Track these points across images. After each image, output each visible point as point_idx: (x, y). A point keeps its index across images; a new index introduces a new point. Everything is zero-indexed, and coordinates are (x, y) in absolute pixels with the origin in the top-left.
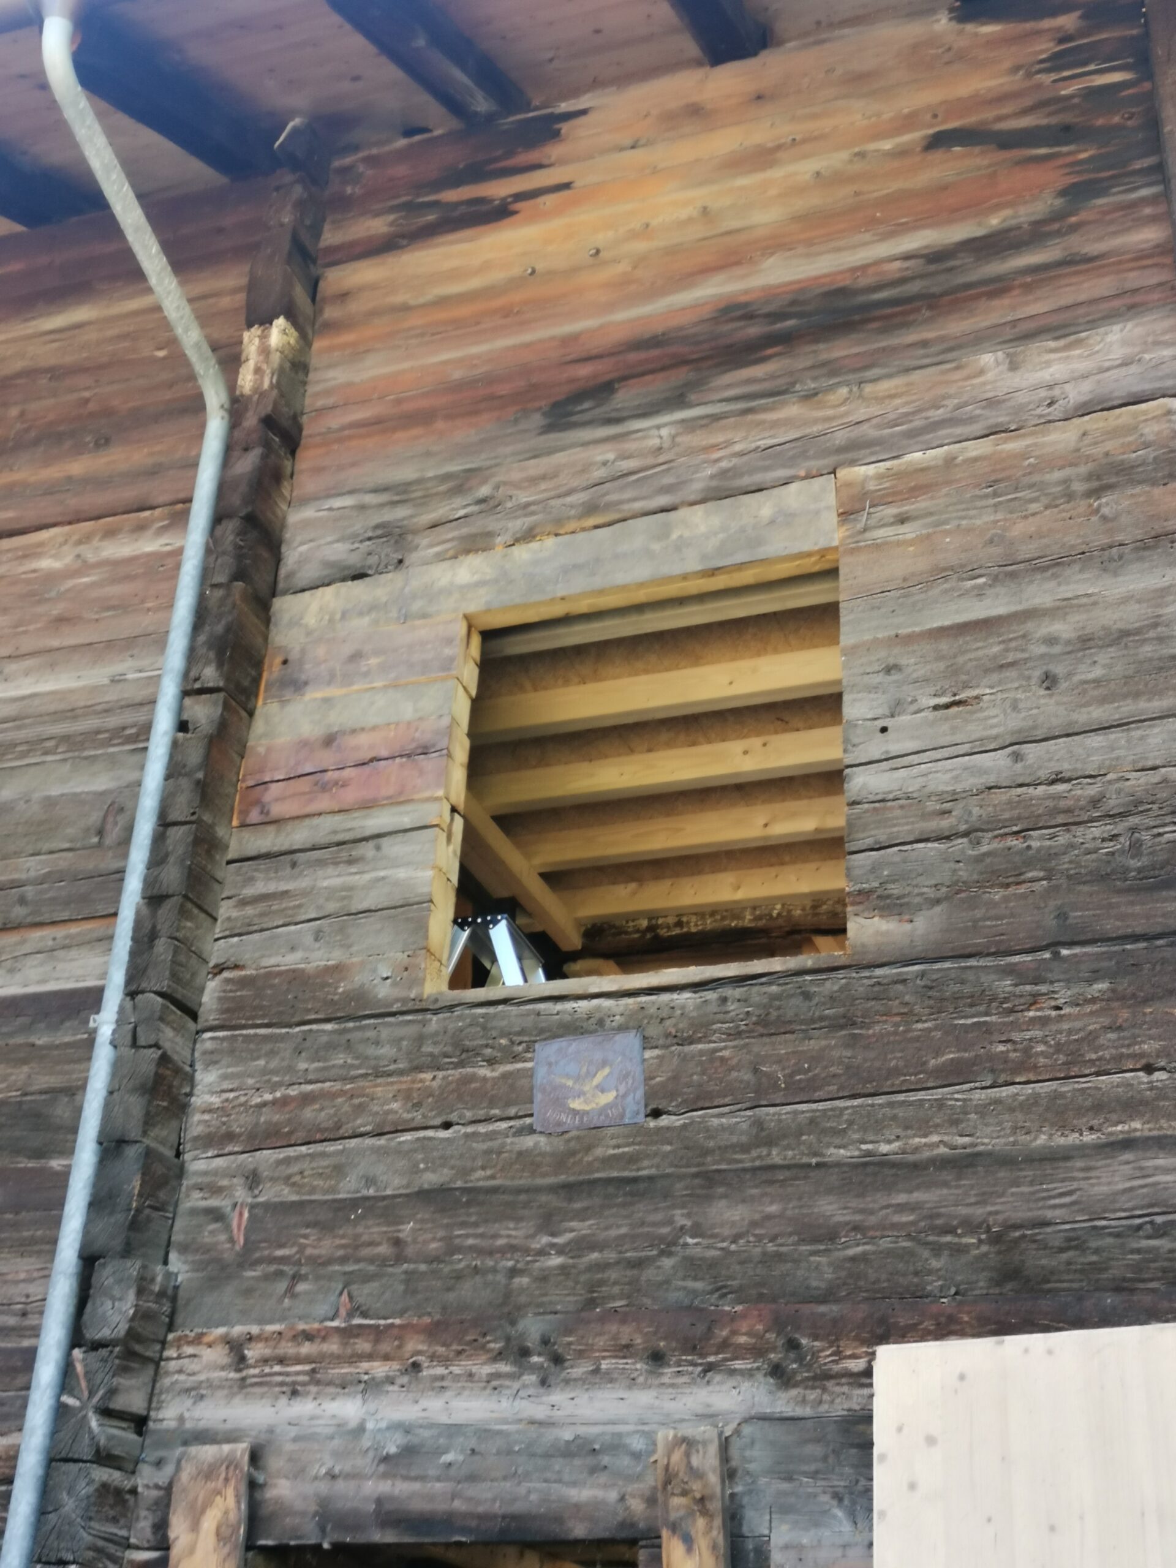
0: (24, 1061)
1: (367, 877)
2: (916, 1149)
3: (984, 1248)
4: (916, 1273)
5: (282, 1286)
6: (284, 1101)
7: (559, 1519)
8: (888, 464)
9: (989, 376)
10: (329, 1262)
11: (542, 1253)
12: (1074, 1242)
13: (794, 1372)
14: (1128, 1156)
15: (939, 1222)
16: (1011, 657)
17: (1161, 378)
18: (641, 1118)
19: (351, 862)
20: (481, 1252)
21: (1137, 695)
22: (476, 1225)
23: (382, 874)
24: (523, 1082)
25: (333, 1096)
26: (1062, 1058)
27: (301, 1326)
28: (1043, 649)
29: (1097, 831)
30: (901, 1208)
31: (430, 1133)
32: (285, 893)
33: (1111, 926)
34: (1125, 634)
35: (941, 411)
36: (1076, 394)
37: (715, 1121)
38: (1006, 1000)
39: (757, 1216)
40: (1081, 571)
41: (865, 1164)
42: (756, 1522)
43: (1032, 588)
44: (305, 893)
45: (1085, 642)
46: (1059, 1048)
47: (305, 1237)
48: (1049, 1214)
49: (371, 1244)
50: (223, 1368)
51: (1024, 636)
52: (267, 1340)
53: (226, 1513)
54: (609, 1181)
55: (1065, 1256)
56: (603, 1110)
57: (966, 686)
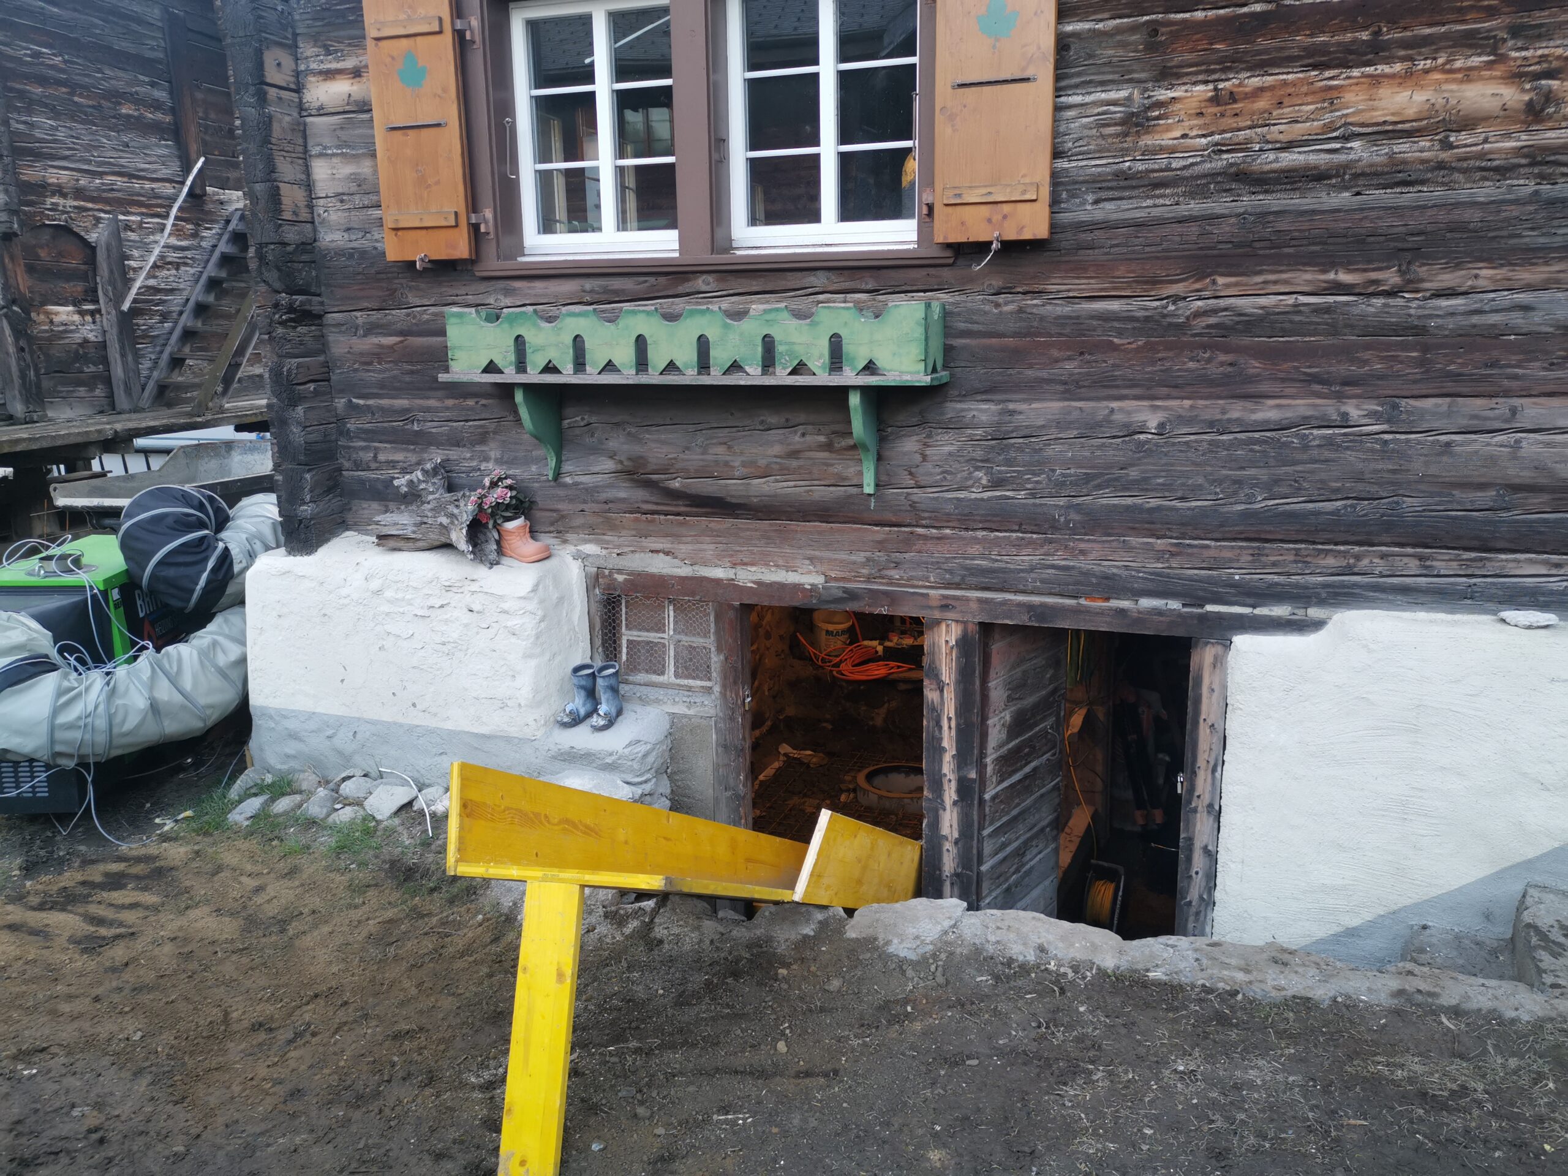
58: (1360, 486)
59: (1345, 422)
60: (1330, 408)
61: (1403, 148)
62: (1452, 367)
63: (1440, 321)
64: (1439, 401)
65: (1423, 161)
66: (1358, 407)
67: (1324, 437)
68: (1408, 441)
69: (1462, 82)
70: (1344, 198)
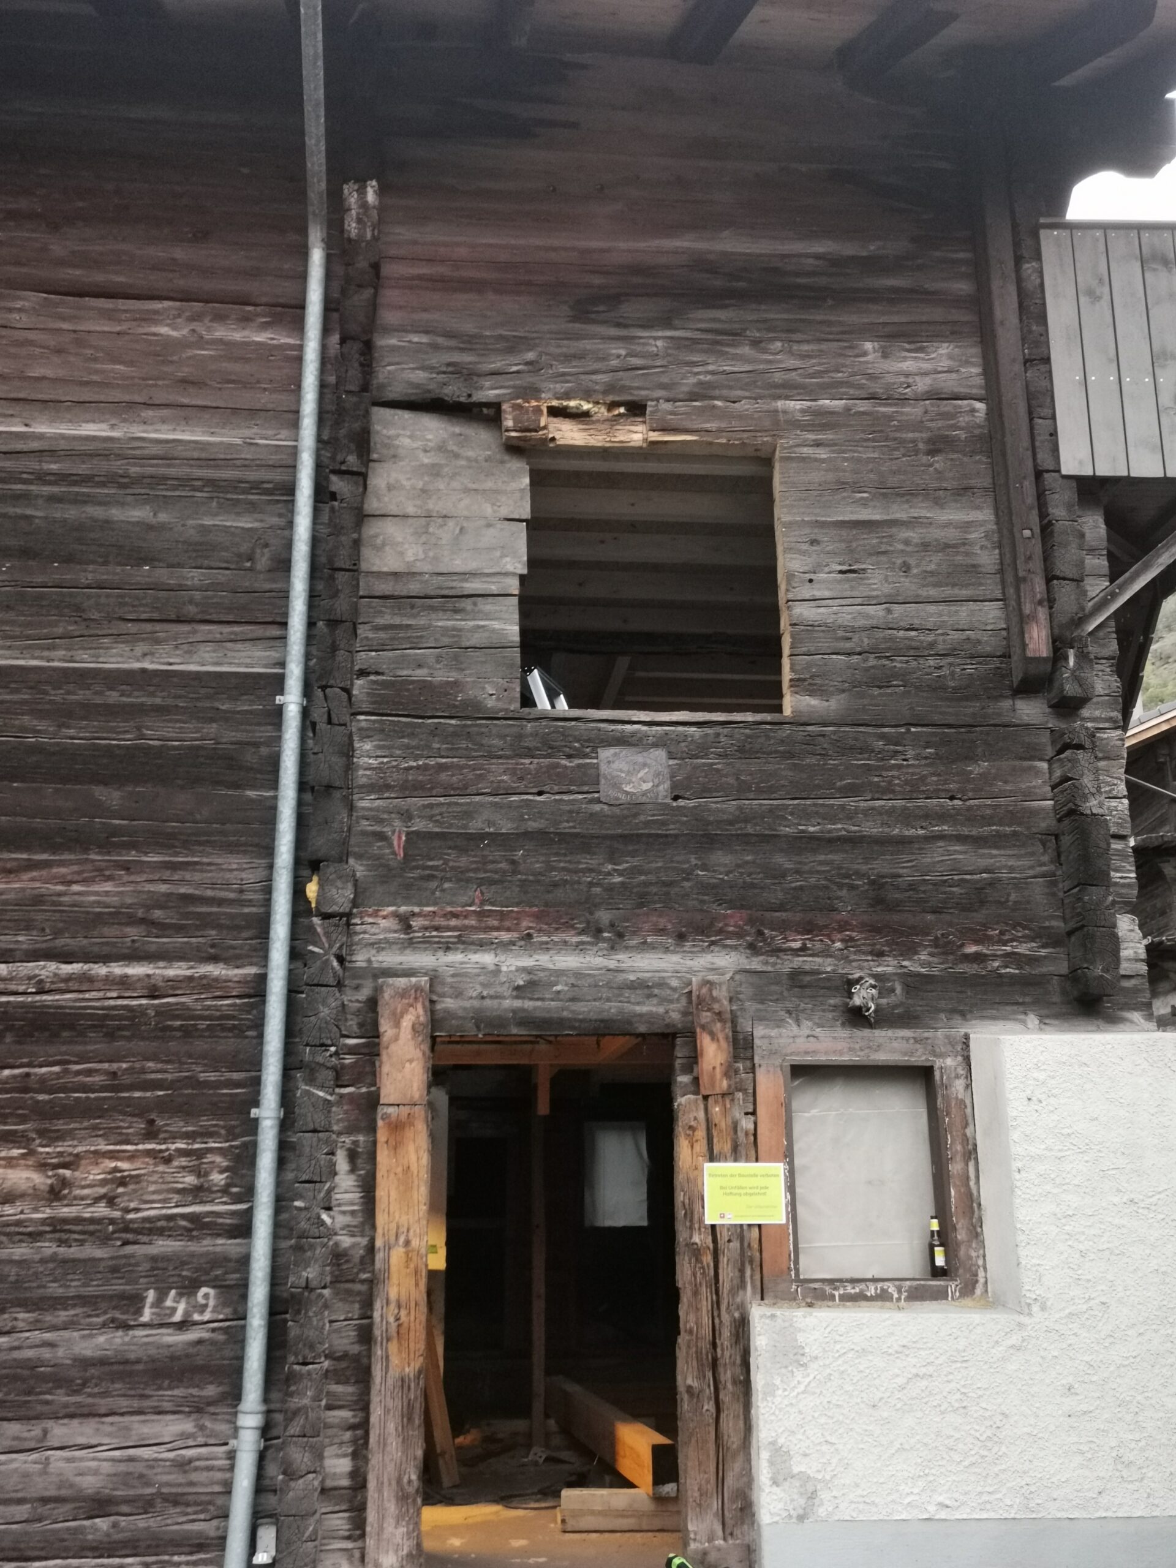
0: (212, 720)
1: (471, 623)
2: (830, 831)
3: (866, 887)
4: (829, 898)
5: (433, 884)
6: (426, 767)
7: (630, 1023)
8: (809, 403)
9: (869, 358)
10: (469, 870)
11: (609, 874)
12: (912, 887)
13: (761, 947)
14: (941, 844)
15: (843, 871)
16: (883, 548)
17: (970, 387)
18: (668, 801)
19: (456, 611)
20: (568, 871)
21: (954, 585)
22: (565, 855)
23: (482, 623)
24: (592, 771)
25: (461, 767)
26: (908, 788)
27: (449, 909)
28: (900, 547)
29: (932, 662)
30: (821, 863)
31: (530, 797)
32: (408, 626)
33: (937, 718)
34: (947, 546)
35: (840, 375)
36: (922, 385)
37: (714, 806)
38: (879, 752)
39: (739, 862)
40: (922, 501)
41: (801, 837)
42: (745, 1025)
43: (895, 507)
44: (424, 628)
45: (925, 546)
46: (906, 782)
47: (449, 855)
48: (901, 871)
49: (493, 862)
50: (395, 932)
51: (891, 536)
52: (425, 916)
53: (418, 1017)
54: (650, 835)
55: (908, 894)
56: (644, 794)
57: (857, 561)
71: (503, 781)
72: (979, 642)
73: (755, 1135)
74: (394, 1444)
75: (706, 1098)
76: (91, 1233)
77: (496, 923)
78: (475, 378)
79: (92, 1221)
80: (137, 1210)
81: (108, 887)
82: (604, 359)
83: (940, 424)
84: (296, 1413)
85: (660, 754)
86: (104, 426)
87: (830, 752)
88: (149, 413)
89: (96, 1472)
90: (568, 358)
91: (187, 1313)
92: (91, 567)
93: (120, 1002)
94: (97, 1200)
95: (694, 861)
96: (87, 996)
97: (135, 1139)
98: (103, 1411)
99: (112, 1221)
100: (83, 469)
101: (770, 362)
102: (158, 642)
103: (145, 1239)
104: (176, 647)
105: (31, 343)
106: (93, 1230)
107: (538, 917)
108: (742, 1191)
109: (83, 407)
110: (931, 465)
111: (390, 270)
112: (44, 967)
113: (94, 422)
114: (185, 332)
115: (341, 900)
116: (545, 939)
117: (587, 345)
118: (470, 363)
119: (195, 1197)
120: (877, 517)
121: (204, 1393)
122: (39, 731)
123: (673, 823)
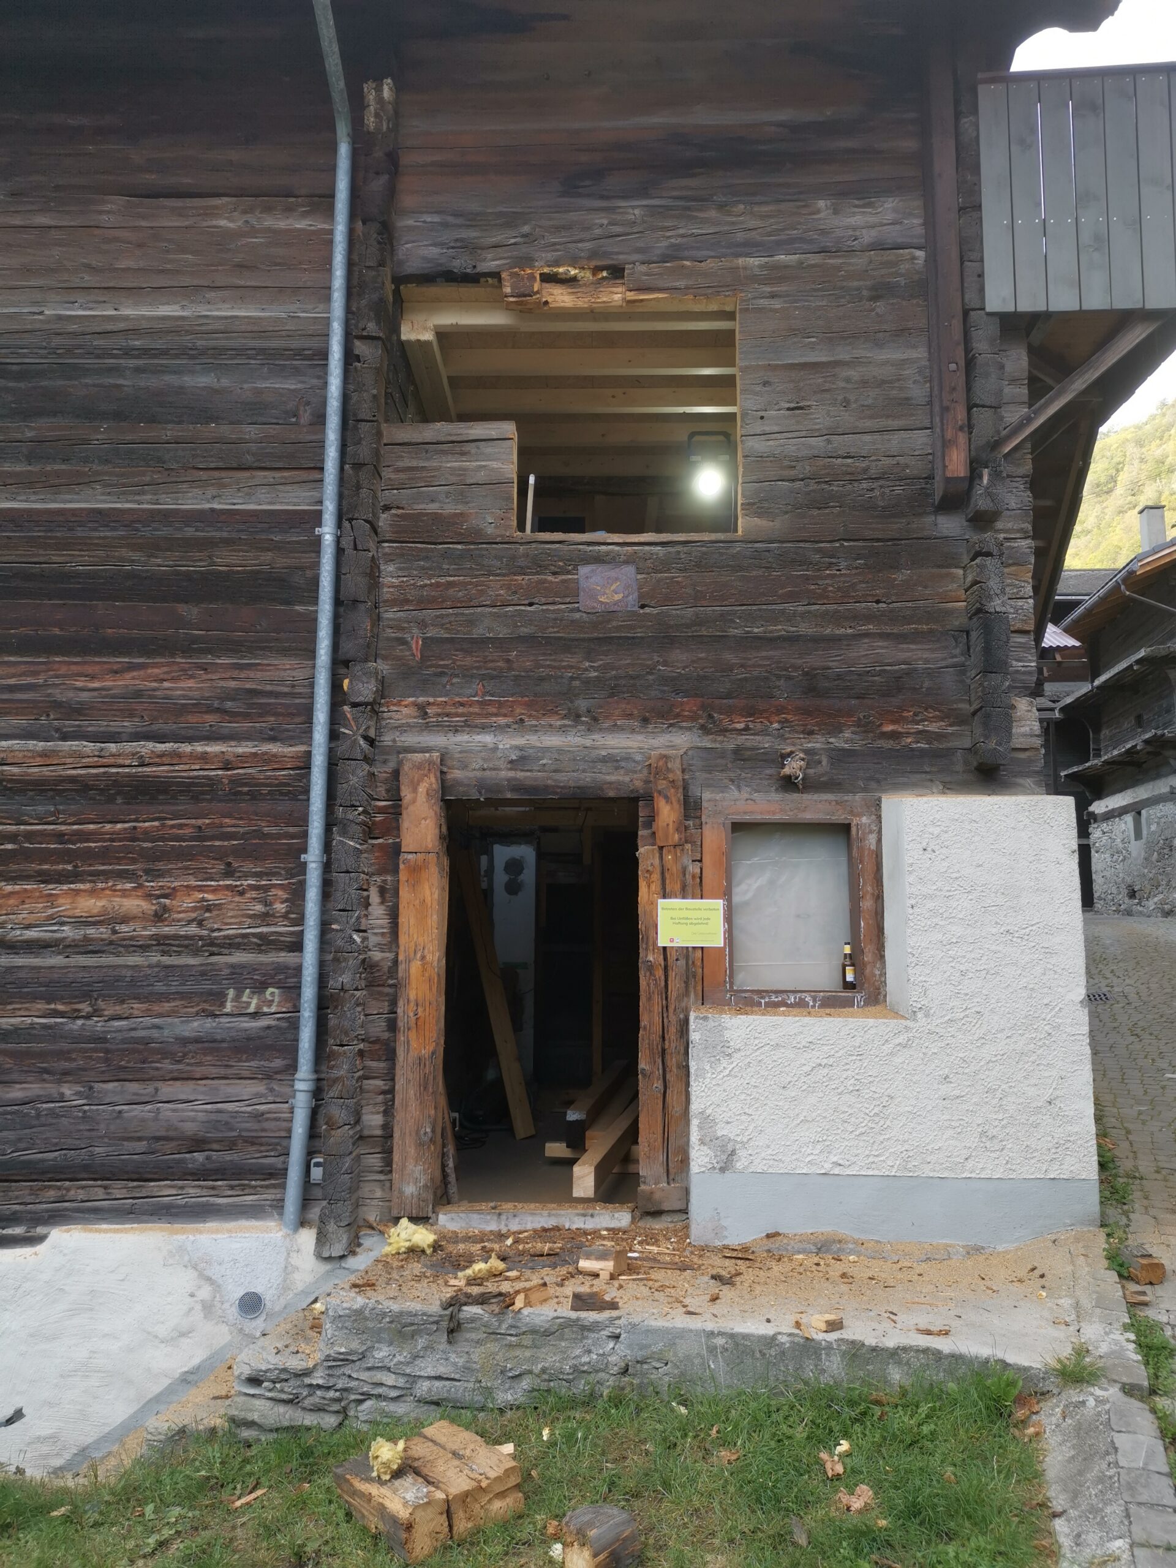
0: (268, 549)
1: (474, 464)
2: (771, 632)
3: (801, 678)
4: (769, 687)
5: (445, 680)
6: (438, 585)
7: (601, 789)
8: (767, 259)
9: (822, 215)
10: (473, 668)
11: (586, 670)
12: (839, 677)
13: (711, 728)
14: (866, 640)
15: (782, 665)
16: (827, 386)
18: (636, 608)
19: (463, 454)
20: (554, 667)
21: (888, 417)
22: (550, 654)
23: (483, 463)
24: (573, 585)
25: (466, 584)
26: (840, 594)
27: (457, 699)
28: (842, 384)
29: (865, 485)
30: (763, 658)
31: (523, 608)
32: (423, 468)
33: (868, 534)
34: (883, 382)
35: (795, 232)
36: (868, 237)
37: (674, 612)
38: (816, 564)
39: (694, 658)
40: (864, 343)
41: (747, 637)
42: (695, 791)
43: (839, 349)
44: (436, 469)
45: (864, 383)
46: (839, 589)
47: (456, 655)
48: (831, 664)
49: (492, 661)
50: (415, 718)
51: (834, 375)
52: (438, 705)
53: (431, 784)
54: (620, 638)
55: (836, 683)
56: (616, 603)
57: (803, 399)
58: (70, 1141)
59: (62, 1099)
60: (51, 1089)
61: (91, 931)
62: (123, 1063)
63: (114, 1035)
64: (116, 1084)
65: (102, 940)
66: (70, 1089)
67: (49, 1109)
68: (97, 1110)
69: (121, 897)
70: (58, 960)
71: (500, 595)
72: (907, 466)
73: (701, 878)
74: (414, 1107)
75: (661, 848)
76: (186, 947)
77: (494, 710)
78: (479, 251)
79: (186, 937)
80: (220, 930)
81: (191, 683)
82: (588, 229)
83: (883, 272)
84: (336, 1080)
85: (630, 570)
86: (176, 307)
87: (774, 565)
88: (210, 295)
89: (193, 1120)
90: (558, 229)
91: (258, 1006)
92: (170, 426)
93: (201, 773)
94: (190, 922)
95: (656, 658)
96: (177, 768)
97: (217, 877)
98: (198, 1076)
99: (201, 938)
100: (159, 344)
101: (733, 223)
102: (224, 486)
103: (226, 951)
104: (239, 490)
105: (116, 239)
106: (187, 945)
107: (529, 705)
108: (689, 921)
109: (160, 292)
110: (873, 310)
111: (407, 159)
112: (144, 746)
113: (168, 304)
114: (240, 223)
115: (366, 692)
116: (534, 722)
117: (573, 216)
118: (475, 238)
119: (263, 921)
120: (824, 359)
121: (272, 1065)
122: (133, 561)
123: (641, 627)
